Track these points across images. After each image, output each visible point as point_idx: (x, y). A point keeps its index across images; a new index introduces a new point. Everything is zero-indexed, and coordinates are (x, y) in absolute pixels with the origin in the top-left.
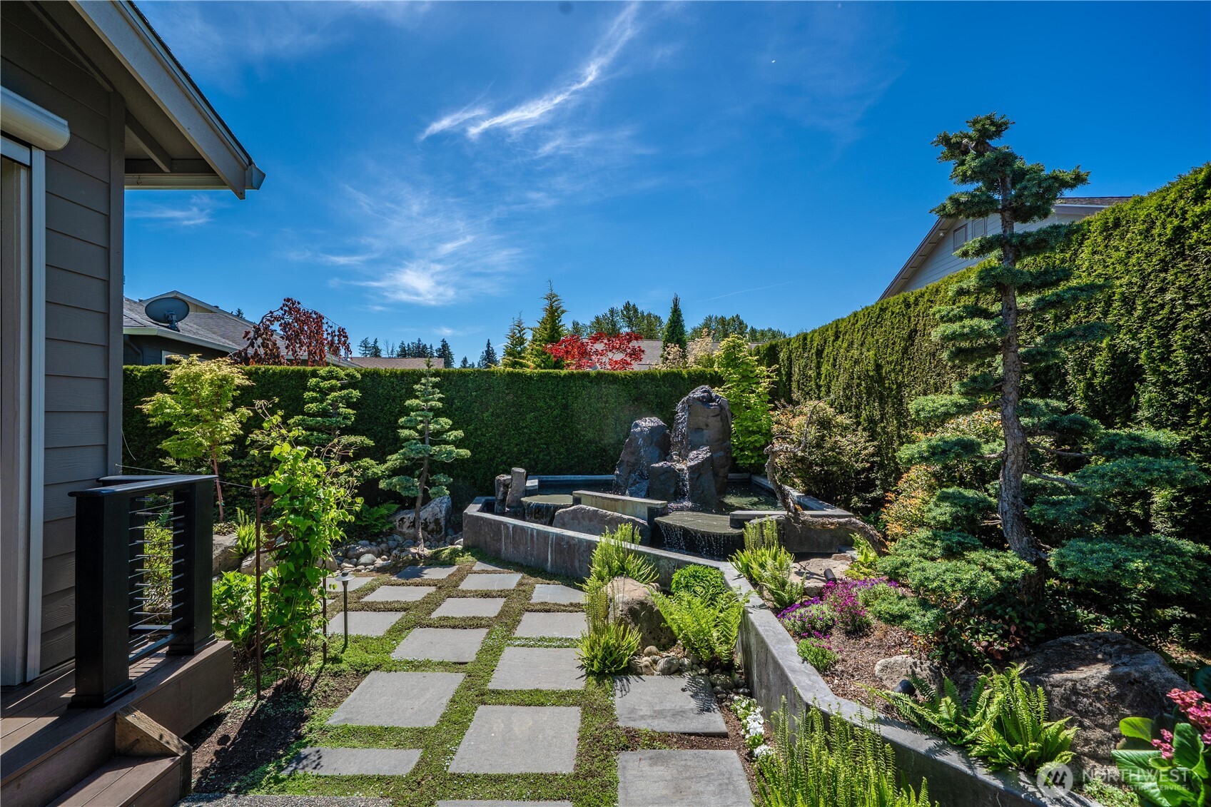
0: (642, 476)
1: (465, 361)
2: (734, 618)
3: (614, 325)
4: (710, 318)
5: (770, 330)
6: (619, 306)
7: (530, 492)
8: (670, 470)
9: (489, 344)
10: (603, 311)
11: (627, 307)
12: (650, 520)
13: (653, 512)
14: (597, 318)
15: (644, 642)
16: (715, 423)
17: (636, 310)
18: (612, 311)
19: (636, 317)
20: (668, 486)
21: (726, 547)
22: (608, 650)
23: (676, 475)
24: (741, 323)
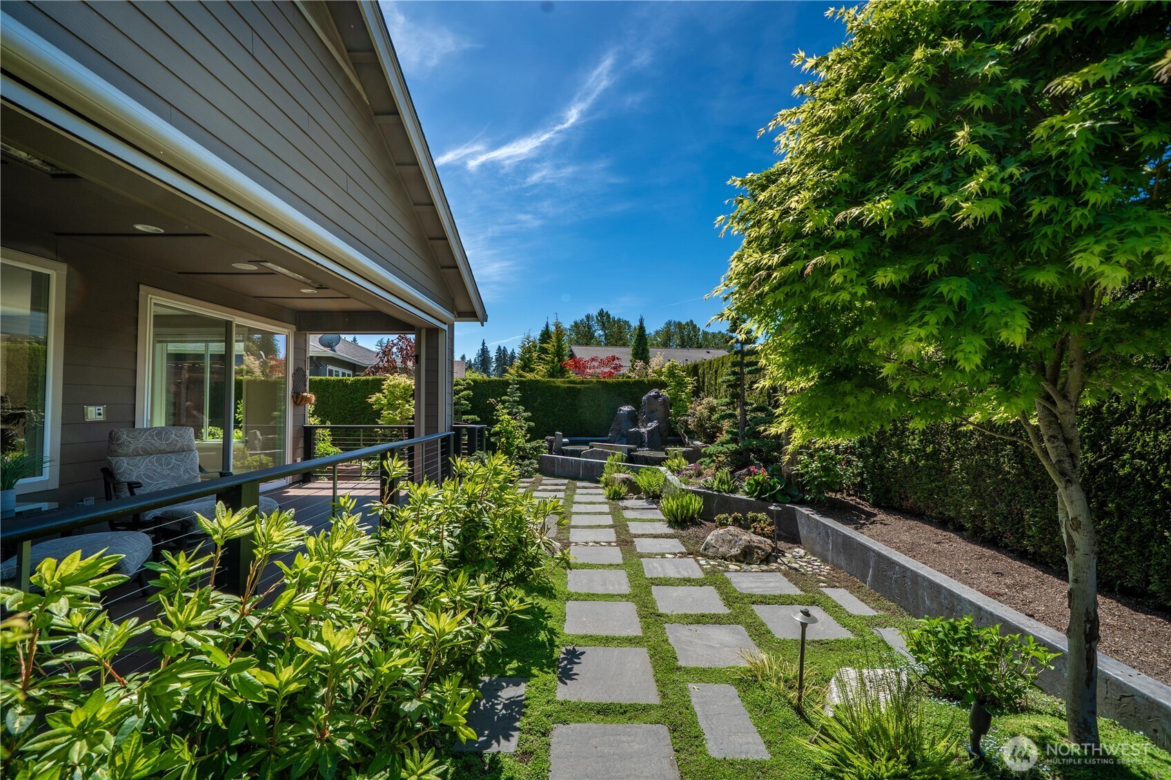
0: (623, 436)
1: (463, 358)
2: (662, 480)
3: (590, 328)
4: (670, 322)
5: (720, 332)
6: (594, 312)
7: (565, 444)
8: (638, 433)
9: (484, 343)
10: (580, 316)
11: (601, 313)
12: (629, 454)
13: (630, 451)
14: (576, 323)
15: (629, 492)
16: (661, 409)
17: (608, 316)
18: (588, 317)
19: (609, 322)
20: (638, 440)
21: (659, 462)
22: (615, 492)
23: (640, 435)
24: (695, 327)
